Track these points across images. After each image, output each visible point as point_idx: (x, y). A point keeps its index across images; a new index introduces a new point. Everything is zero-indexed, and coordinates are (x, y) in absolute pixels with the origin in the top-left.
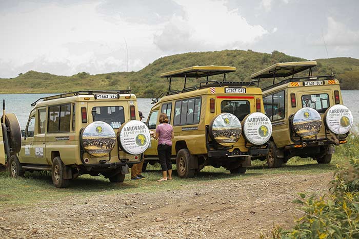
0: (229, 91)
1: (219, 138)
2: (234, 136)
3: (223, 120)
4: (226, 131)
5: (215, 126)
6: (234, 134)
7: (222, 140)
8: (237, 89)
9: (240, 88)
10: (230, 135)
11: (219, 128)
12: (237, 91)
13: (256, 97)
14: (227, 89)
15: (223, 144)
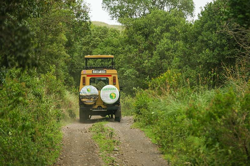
0: (95, 72)
1: (84, 100)
2: (93, 99)
3: (86, 90)
4: (87, 96)
5: (81, 93)
6: (93, 98)
7: (85, 101)
8: (100, 71)
9: (103, 70)
10: (91, 98)
11: (83, 94)
12: (100, 72)
13: (113, 75)
14: (93, 71)
15: (86, 104)
